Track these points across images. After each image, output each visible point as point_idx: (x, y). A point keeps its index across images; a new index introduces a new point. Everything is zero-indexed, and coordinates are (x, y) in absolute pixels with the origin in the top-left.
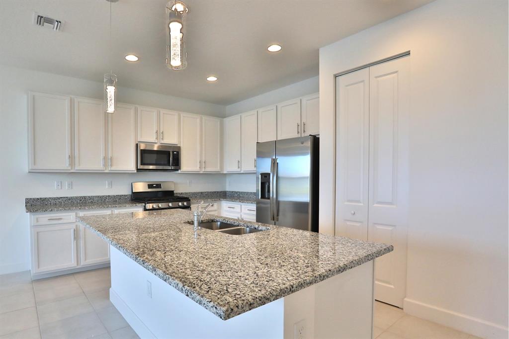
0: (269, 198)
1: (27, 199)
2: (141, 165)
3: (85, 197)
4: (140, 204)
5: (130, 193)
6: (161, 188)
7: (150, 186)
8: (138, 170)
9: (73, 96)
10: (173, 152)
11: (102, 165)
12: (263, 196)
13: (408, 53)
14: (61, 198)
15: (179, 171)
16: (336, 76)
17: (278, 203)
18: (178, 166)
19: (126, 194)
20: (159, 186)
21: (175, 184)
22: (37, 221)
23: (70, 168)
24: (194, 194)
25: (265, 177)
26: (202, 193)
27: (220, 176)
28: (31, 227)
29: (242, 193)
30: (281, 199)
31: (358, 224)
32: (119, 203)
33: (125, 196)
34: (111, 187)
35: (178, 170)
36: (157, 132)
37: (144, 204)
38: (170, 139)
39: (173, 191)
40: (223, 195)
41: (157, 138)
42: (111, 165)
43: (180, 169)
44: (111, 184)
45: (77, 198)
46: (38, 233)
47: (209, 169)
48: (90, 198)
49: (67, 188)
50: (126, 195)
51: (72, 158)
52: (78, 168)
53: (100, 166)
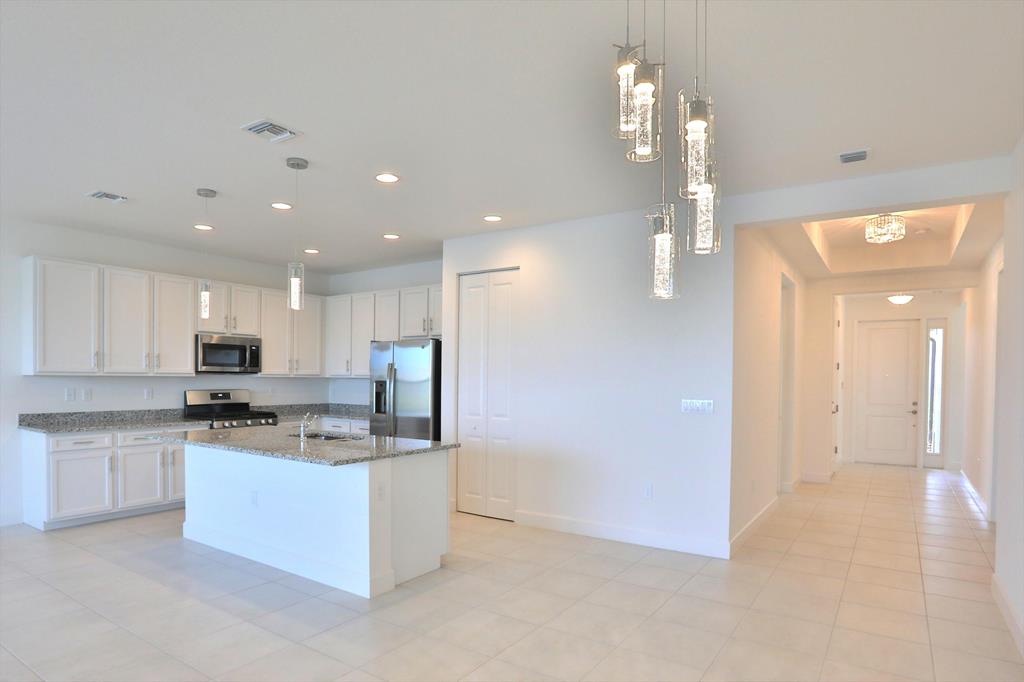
0: (385, 412)
1: (21, 416)
2: (204, 365)
3: (111, 413)
4: (205, 422)
5: (182, 406)
6: (229, 398)
7: (214, 396)
8: (197, 372)
9: (102, 266)
10: (251, 347)
11: (144, 365)
12: (378, 410)
13: (518, 268)
14: (75, 413)
15: (259, 375)
16: (460, 275)
17: (396, 419)
18: (257, 366)
19: (175, 407)
20: (226, 396)
21: (251, 393)
22: (58, 445)
23: (96, 370)
24: (280, 407)
25: (381, 386)
26: (291, 406)
27: (320, 381)
28: (48, 453)
29: (352, 406)
30: (399, 414)
31: (479, 440)
32: (165, 421)
33: (174, 410)
34: (152, 397)
35: (256, 373)
36: (226, 318)
37: (210, 422)
38: (245, 329)
39: (247, 405)
40: (324, 409)
41: (226, 327)
42: (159, 366)
43: (260, 371)
44: (152, 394)
45: (99, 413)
46: (58, 462)
47: (303, 372)
49: (83, 398)
50: (176, 410)
51: (99, 355)
52: (108, 370)
53: (140, 367)
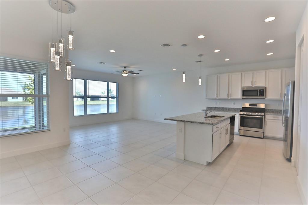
1: (207, 107)
2: (243, 96)
6: (257, 106)
7: (251, 105)
9: (218, 74)
10: (260, 90)
23: (216, 98)
39: (264, 108)
41: (252, 84)
42: (231, 97)
43: (266, 98)
44: (234, 104)
48: (226, 108)
50: (240, 108)
51: (217, 94)
52: (218, 98)
53: (226, 97)
